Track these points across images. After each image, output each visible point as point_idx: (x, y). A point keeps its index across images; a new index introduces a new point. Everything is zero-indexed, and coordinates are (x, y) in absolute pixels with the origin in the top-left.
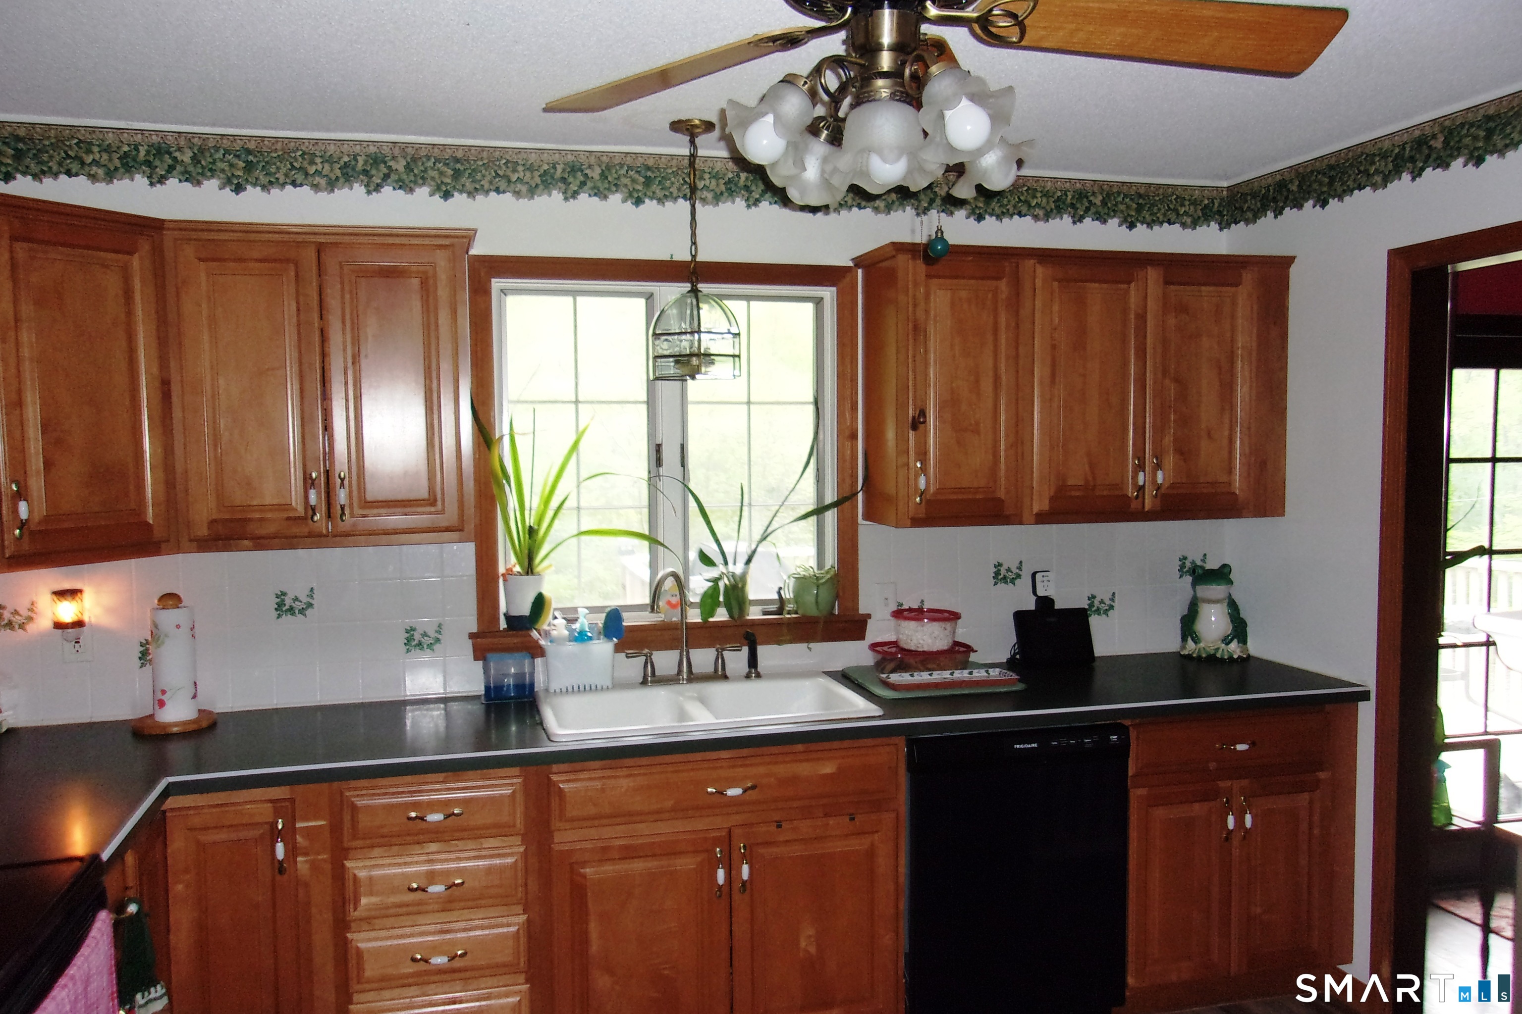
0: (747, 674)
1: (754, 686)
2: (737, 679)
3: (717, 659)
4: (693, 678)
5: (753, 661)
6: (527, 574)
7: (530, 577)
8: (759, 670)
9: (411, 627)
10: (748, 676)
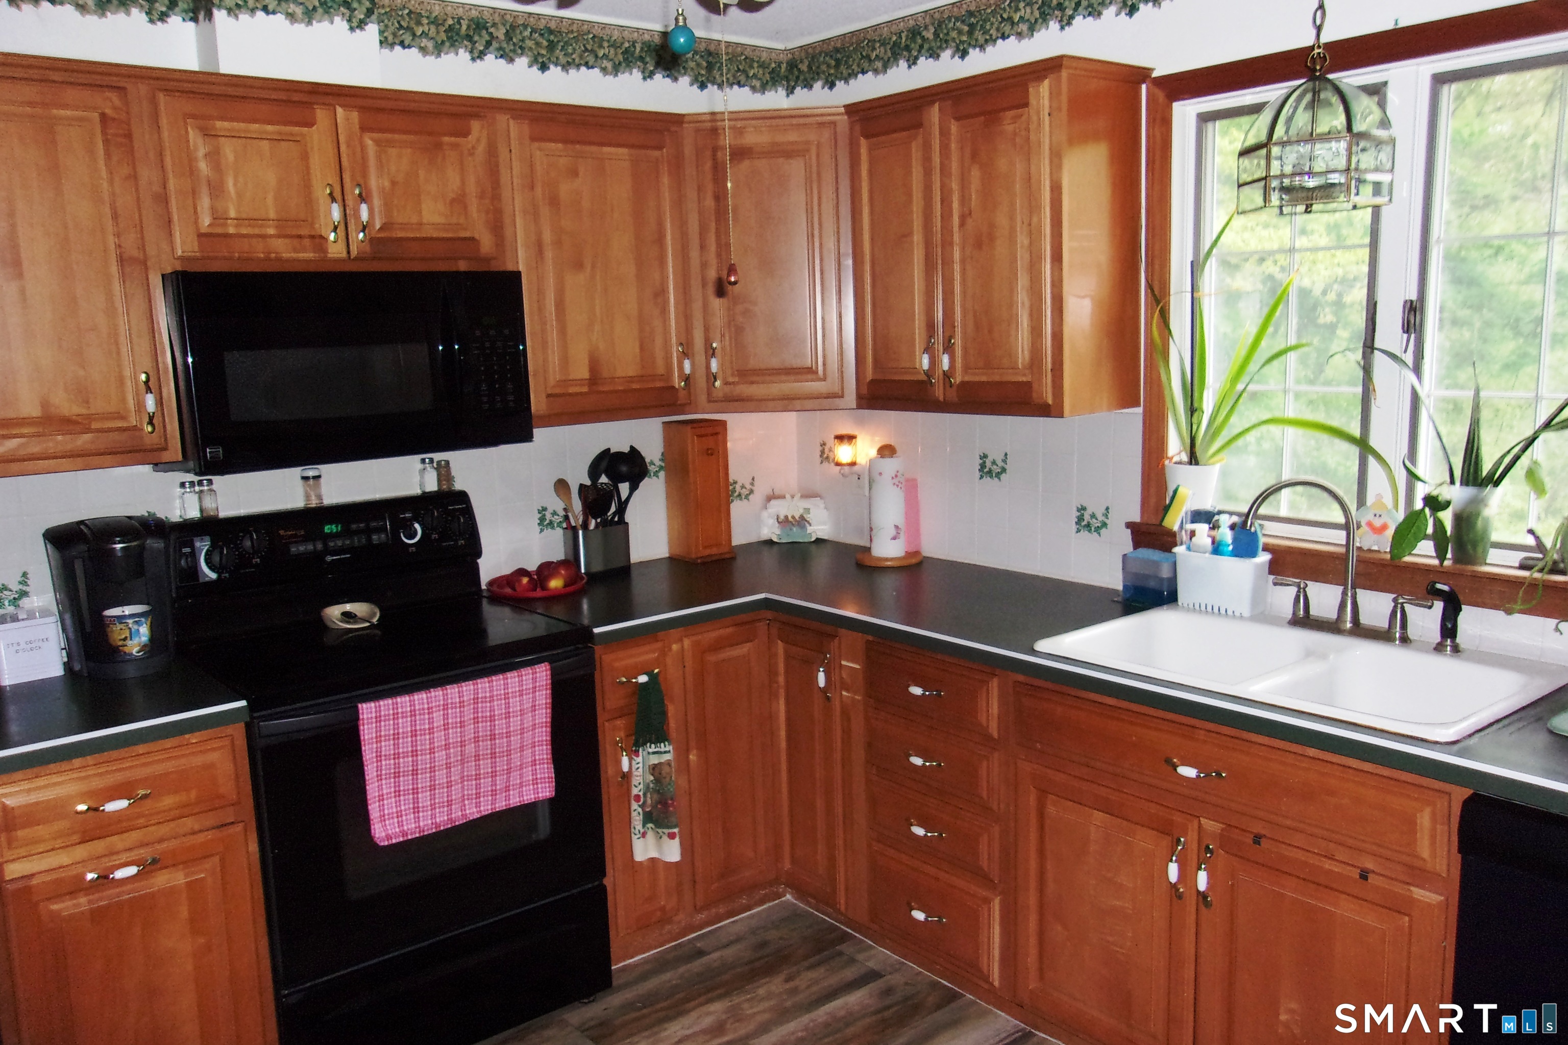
0: (1438, 644)
1: (1445, 664)
2: (1422, 648)
3: (1394, 613)
4: (1360, 631)
5: (1449, 630)
6: (1190, 463)
7: (1193, 467)
8: (1458, 640)
9: (1082, 506)
10: (1439, 648)
